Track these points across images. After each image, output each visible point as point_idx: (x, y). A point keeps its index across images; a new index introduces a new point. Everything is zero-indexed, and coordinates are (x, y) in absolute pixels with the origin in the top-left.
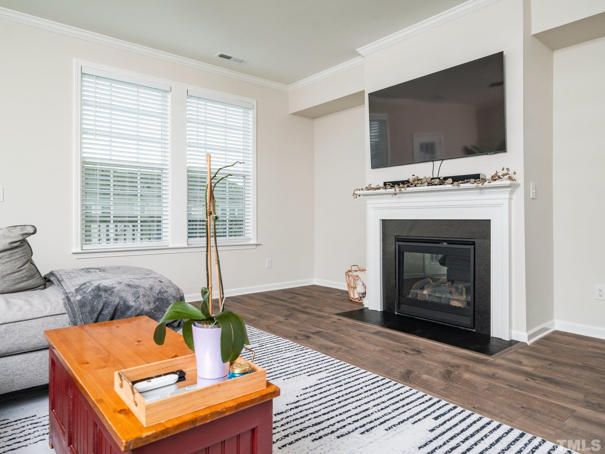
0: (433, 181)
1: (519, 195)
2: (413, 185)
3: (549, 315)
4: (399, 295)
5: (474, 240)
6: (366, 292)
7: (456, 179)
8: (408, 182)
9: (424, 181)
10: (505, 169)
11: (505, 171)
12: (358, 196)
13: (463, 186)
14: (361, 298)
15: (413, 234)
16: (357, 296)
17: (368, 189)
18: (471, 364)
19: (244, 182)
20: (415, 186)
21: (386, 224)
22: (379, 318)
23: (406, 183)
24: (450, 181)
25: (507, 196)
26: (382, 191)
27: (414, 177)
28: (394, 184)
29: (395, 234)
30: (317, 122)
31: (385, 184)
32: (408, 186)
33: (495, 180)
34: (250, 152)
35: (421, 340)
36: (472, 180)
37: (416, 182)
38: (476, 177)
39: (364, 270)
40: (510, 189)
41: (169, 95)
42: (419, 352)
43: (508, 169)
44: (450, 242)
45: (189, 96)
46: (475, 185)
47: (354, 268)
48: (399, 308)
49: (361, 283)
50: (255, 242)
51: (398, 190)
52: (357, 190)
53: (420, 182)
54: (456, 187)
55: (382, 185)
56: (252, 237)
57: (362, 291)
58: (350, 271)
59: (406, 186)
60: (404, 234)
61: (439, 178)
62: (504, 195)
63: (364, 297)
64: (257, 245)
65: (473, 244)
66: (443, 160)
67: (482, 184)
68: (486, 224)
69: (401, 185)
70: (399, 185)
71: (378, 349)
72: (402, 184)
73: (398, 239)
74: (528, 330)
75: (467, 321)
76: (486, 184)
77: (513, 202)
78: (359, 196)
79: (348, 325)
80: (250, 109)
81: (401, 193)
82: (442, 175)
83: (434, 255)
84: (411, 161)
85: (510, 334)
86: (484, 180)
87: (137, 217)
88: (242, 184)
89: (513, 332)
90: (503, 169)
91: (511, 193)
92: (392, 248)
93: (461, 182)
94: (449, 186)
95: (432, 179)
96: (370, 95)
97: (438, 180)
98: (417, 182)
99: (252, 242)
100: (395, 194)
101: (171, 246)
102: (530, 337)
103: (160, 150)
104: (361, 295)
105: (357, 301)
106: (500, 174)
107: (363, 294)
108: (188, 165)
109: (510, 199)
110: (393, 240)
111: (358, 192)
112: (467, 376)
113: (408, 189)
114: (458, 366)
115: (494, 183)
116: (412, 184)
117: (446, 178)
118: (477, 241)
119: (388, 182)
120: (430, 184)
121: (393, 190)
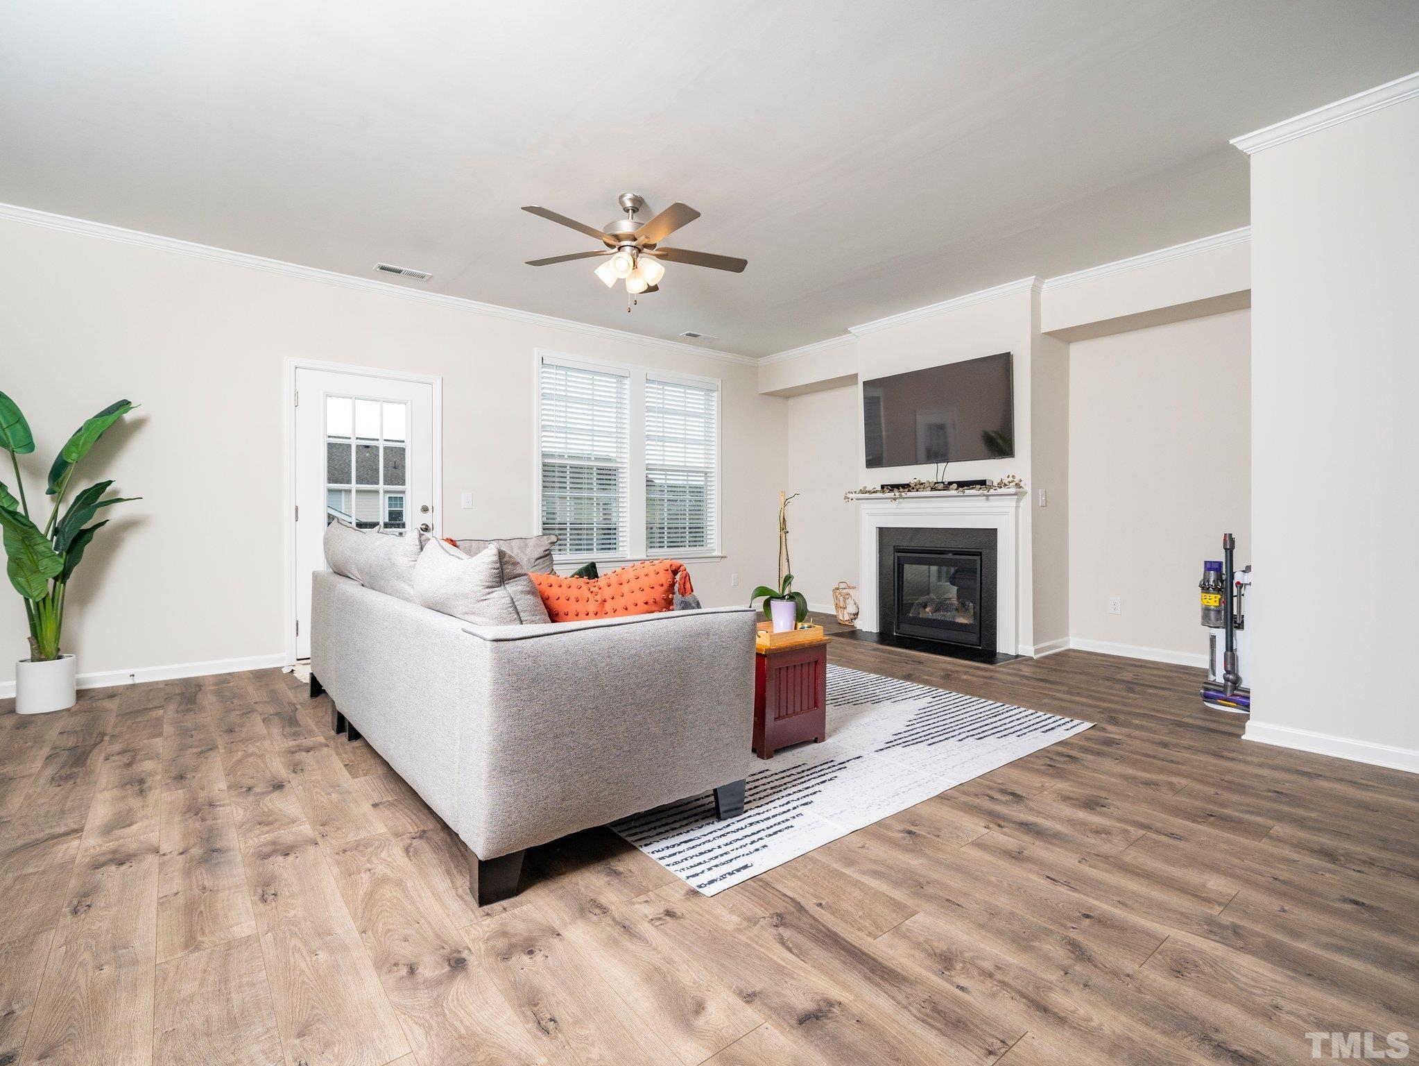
0: (936, 485)
1: (1027, 502)
2: (915, 490)
3: (1063, 631)
4: (898, 614)
5: (981, 550)
6: (858, 613)
7: (962, 485)
8: (908, 486)
9: (927, 485)
10: (1011, 476)
11: (1011, 479)
12: (850, 499)
13: (968, 492)
14: (852, 619)
15: (914, 544)
16: (847, 618)
17: (862, 492)
18: (971, 671)
19: (706, 481)
20: (917, 491)
21: (883, 532)
22: (875, 638)
23: (906, 486)
24: (955, 486)
25: (1014, 504)
26: (880, 495)
27: (916, 481)
28: (893, 487)
29: (894, 544)
30: (791, 402)
31: (883, 487)
32: (909, 491)
33: (1001, 487)
34: (713, 443)
35: (922, 654)
36: (978, 486)
37: (918, 487)
38: (982, 483)
39: (854, 588)
40: (1016, 497)
41: (627, 381)
42: (920, 663)
43: (1013, 477)
44: (956, 553)
45: (648, 381)
46: (981, 491)
47: (842, 586)
48: (898, 627)
49: (853, 602)
50: (720, 554)
51: (897, 494)
52: (849, 492)
53: (922, 486)
54: (961, 494)
55: (879, 488)
56: (715, 548)
57: (854, 611)
58: (837, 589)
59: (907, 490)
60: (905, 544)
61: (943, 483)
62: (1011, 502)
63: (855, 619)
64: (722, 557)
65: (980, 554)
66: (948, 462)
67: (988, 491)
68: (992, 534)
69: (901, 490)
70: (899, 489)
71: (878, 660)
72: (902, 488)
73: (897, 550)
74: (1035, 644)
75: (973, 638)
76: (992, 491)
77: (1020, 510)
78: (852, 499)
79: (841, 643)
80: (715, 391)
81: (901, 497)
82: (947, 480)
83: (944, 569)
84: (915, 461)
85: (1017, 648)
86: (990, 487)
87: (566, 524)
88: (703, 483)
89: (1020, 646)
90: (1008, 477)
91: (1018, 501)
92: (890, 560)
93: (966, 488)
94: (954, 492)
95: (936, 483)
96: (865, 383)
97: (942, 484)
98: (920, 486)
99: (715, 554)
100: (895, 499)
101: (629, 558)
102: (1036, 652)
103: (615, 445)
104: (852, 616)
105: (847, 623)
106: (1006, 481)
107: (854, 615)
108: (647, 462)
109: (1017, 507)
110: (891, 550)
111: (850, 496)
112: (965, 677)
113: (909, 494)
114: (958, 672)
115: (1000, 491)
116: (913, 489)
117: (950, 483)
118: (984, 552)
119: (887, 485)
120: (933, 489)
121: (891, 495)
